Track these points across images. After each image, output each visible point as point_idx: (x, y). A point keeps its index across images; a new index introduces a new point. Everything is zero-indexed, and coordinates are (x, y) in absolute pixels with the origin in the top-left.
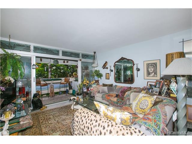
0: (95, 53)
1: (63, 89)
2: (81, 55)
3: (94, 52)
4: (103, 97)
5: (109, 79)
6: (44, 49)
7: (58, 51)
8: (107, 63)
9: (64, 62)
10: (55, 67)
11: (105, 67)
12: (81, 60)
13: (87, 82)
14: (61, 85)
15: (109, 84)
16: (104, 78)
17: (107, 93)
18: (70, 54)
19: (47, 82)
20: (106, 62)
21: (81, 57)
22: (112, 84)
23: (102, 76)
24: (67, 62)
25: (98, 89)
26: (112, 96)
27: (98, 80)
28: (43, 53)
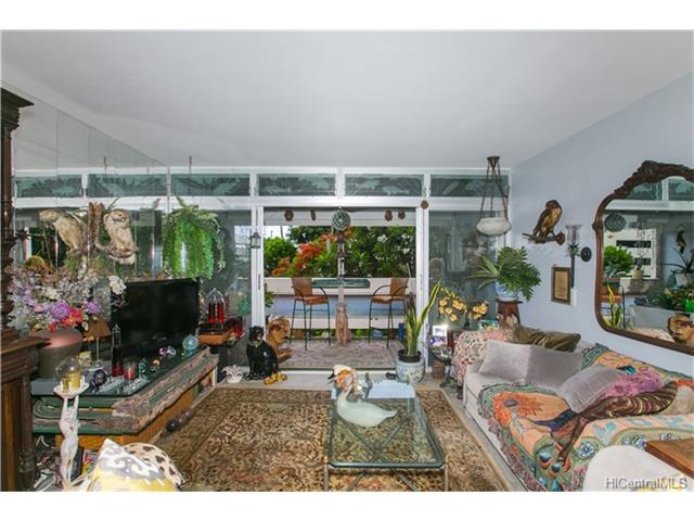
0: (493, 161)
1: (382, 323)
2: (427, 184)
3: (490, 159)
4: (484, 398)
5: (568, 301)
6: (284, 179)
7: (331, 180)
8: (555, 212)
9: (389, 218)
10: (384, 236)
11: (544, 231)
12: (425, 205)
13: (456, 305)
14: (375, 305)
15: (552, 334)
16: (543, 290)
17: (518, 386)
18: (377, 183)
19: (329, 291)
20: (553, 205)
21: (428, 192)
22: (577, 337)
23: (537, 281)
24: (402, 216)
25: (475, 349)
26: (532, 407)
27: (517, 302)
28: (282, 194)
